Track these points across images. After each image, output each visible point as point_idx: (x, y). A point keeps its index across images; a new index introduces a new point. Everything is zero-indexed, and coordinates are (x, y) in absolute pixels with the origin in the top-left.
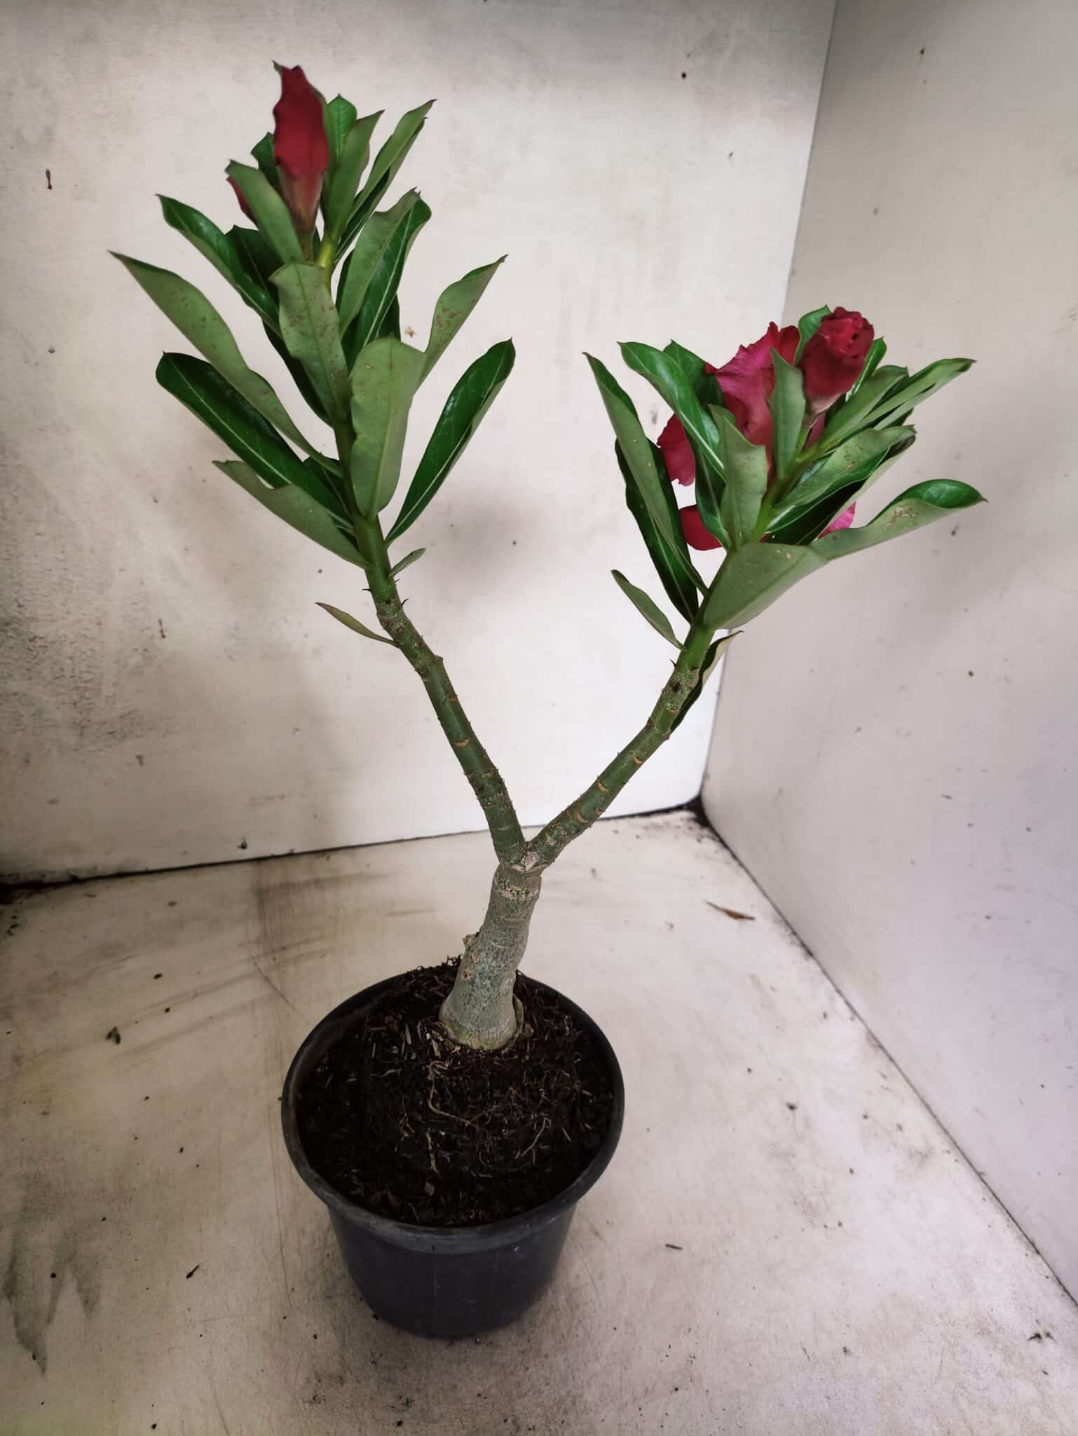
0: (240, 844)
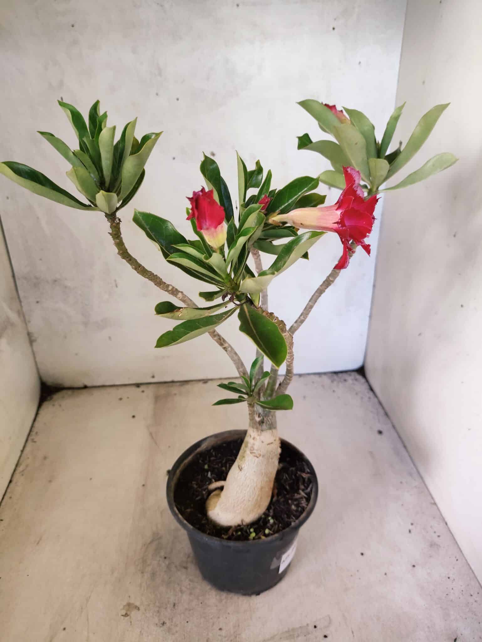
0: (151, 375)
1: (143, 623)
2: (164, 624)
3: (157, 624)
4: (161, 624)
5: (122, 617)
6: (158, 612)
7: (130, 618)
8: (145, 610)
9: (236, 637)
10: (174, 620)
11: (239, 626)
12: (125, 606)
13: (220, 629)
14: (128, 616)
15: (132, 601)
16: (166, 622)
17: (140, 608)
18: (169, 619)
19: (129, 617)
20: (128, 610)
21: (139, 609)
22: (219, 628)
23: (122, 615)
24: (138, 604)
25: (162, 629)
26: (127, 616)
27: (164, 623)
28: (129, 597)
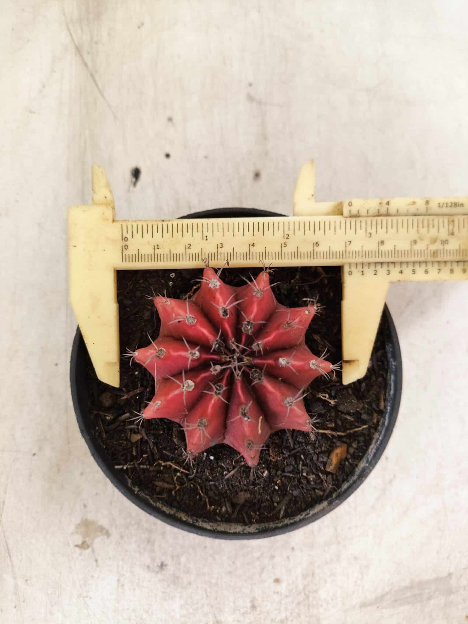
1: (121, 563)
2: (164, 567)
3: (148, 567)
4: (158, 566)
5: (76, 550)
6: (149, 541)
7: (93, 551)
8: (122, 537)
9: (308, 597)
10: (183, 559)
11: (313, 574)
12: (79, 525)
13: (277, 581)
14: (88, 546)
15: (90, 517)
16: (167, 562)
17: (110, 532)
18: (173, 557)
19: (90, 549)
20: (86, 535)
21: (108, 534)
22: (274, 578)
23: (76, 546)
24: (104, 522)
25: (159, 576)
26: (85, 546)
28: (85, 506)
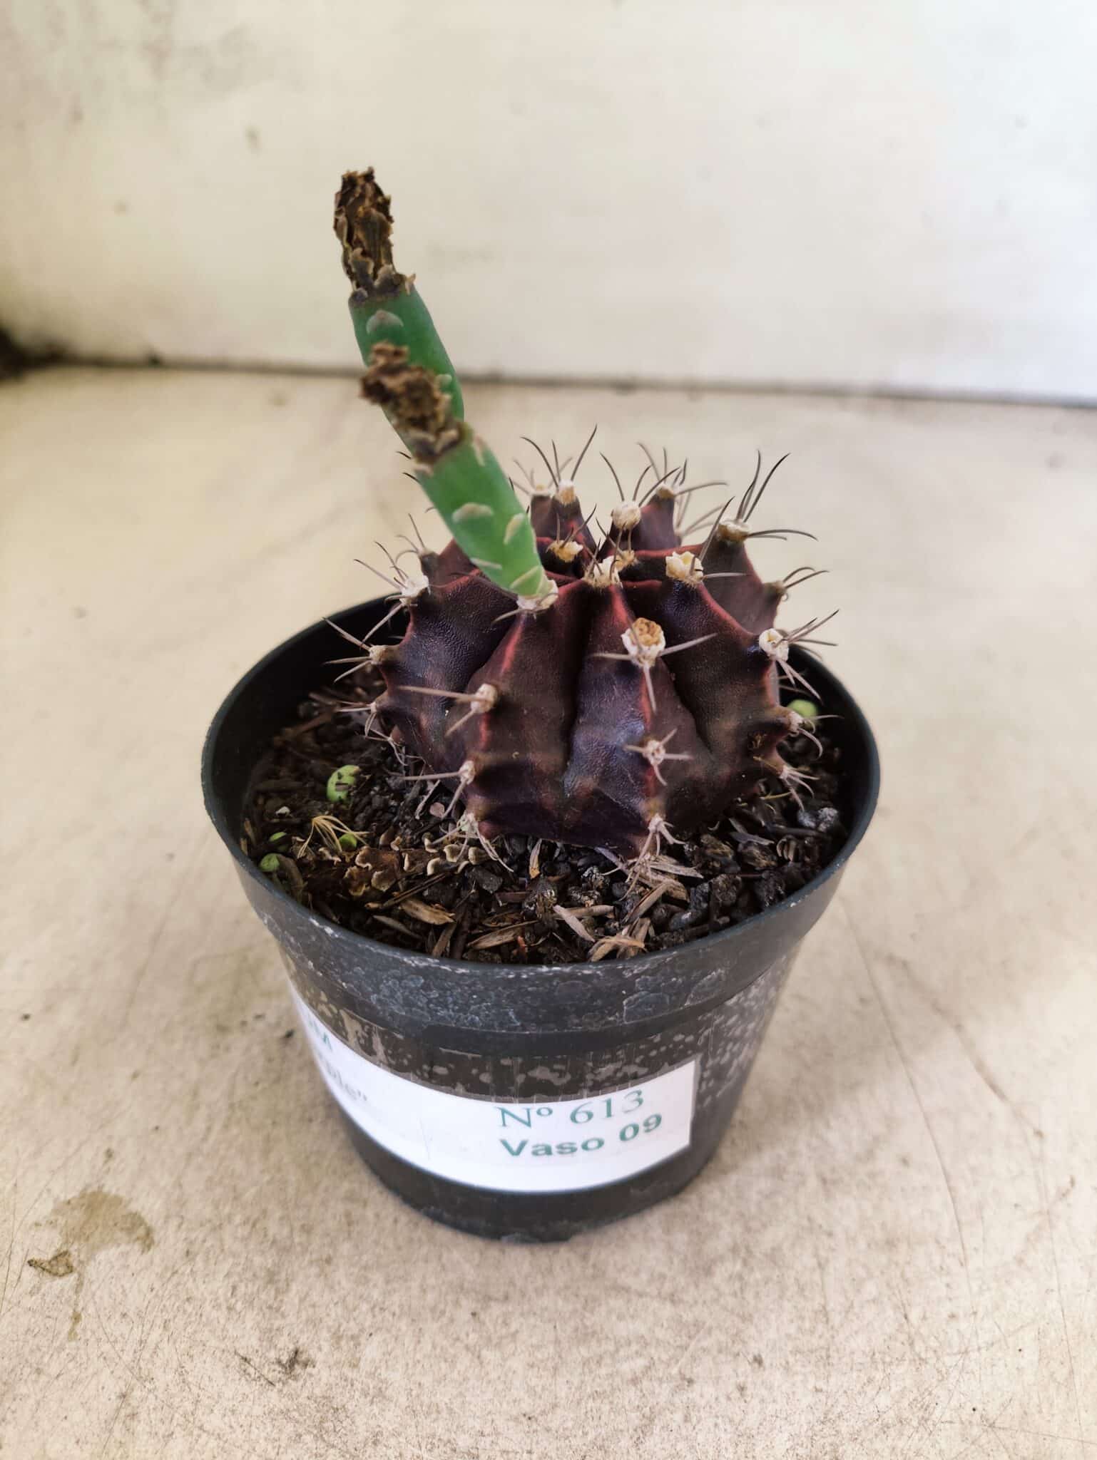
1: (155, 1336)
4: (279, 1362)
5: (29, 1273)
6: (271, 1277)
7: (80, 1284)
8: (189, 1253)
10: (371, 1351)
12: (69, 1202)
14: (70, 1269)
16: (313, 1353)
17: (157, 1236)
18: (337, 1338)
19: (72, 1279)
20: (75, 1234)
21: (148, 1240)
23: (31, 1263)
24: (149, 1205)
25: (273, 1398)
26: (62, 1270)
27: (294, 1362)
